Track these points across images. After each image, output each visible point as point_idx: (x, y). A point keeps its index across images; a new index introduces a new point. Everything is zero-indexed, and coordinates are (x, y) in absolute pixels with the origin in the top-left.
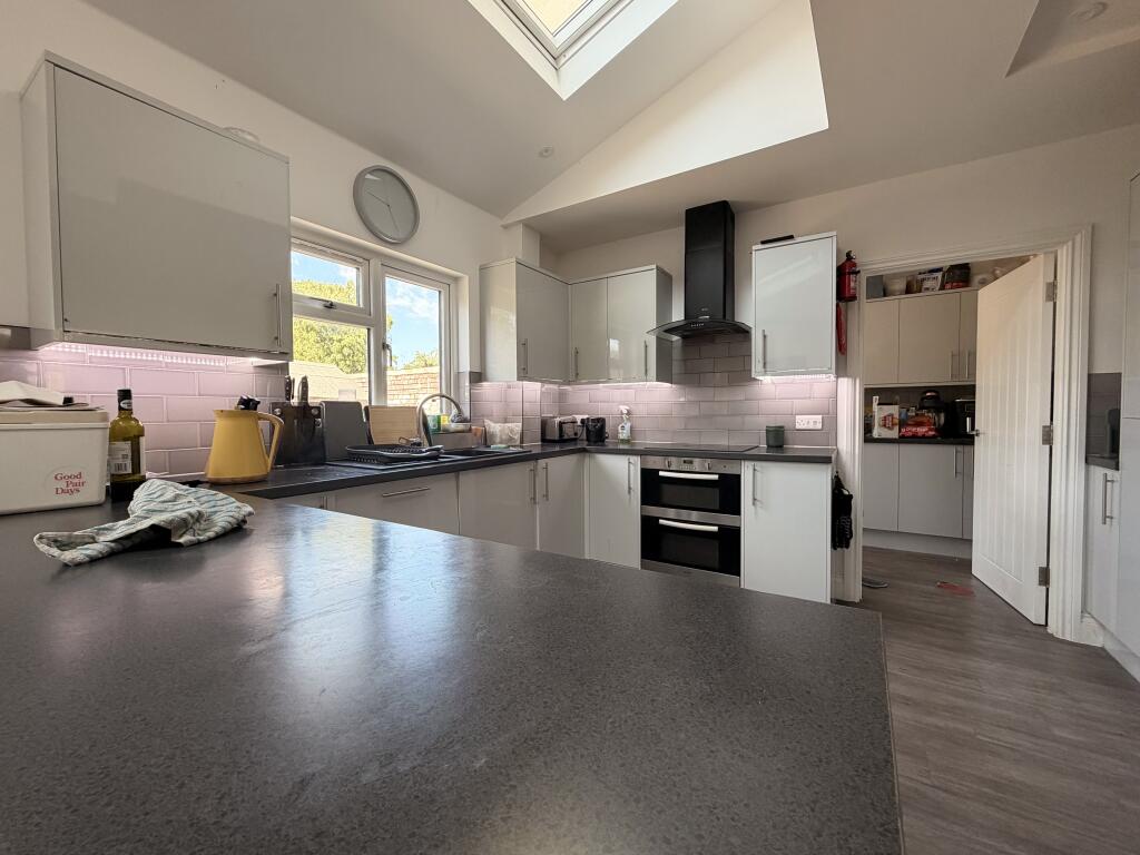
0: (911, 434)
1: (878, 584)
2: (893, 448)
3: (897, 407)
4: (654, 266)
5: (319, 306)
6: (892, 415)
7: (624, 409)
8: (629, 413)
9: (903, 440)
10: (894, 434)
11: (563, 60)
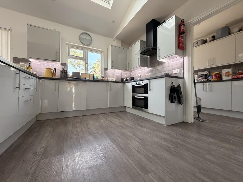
0: (236, 77)
1: (205, 121)
2: (230, 83)
3: (231, 69)
4: (140, 40)
5: (75, 57)
6: (229, 72)
7: (139, 75)
8: (140, 76)
9: (233, 80)
10: (230, 78)
11: (110, 1)
